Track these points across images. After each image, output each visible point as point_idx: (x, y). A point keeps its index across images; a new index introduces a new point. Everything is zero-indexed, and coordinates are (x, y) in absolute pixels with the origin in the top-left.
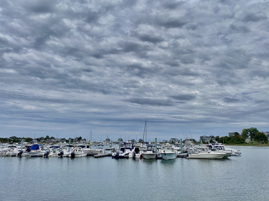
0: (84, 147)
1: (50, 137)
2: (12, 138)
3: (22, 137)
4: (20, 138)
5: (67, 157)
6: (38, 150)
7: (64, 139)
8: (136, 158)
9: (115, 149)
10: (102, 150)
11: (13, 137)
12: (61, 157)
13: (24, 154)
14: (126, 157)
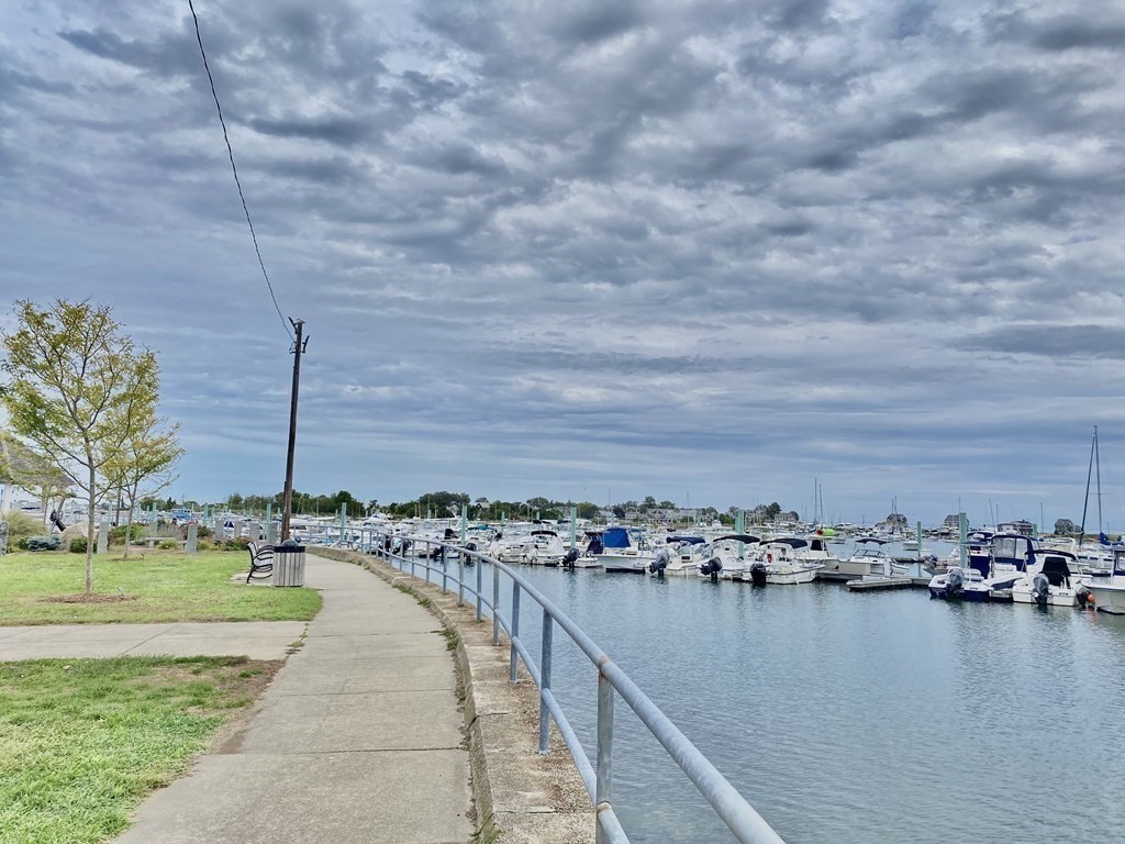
0: (803, 543)
1: (658, 503)
2: (535, 502)
3: (565, 502)
4: (558, 505)
5: (737, 580)
6: (628, 549)
7: (712, 510)
8: (1052, 605)
9: (941, 560)
10: (880, 561)
11: (536, 500)
12: (715, 580)
13: (581, 562)
14: (1002, 599)
